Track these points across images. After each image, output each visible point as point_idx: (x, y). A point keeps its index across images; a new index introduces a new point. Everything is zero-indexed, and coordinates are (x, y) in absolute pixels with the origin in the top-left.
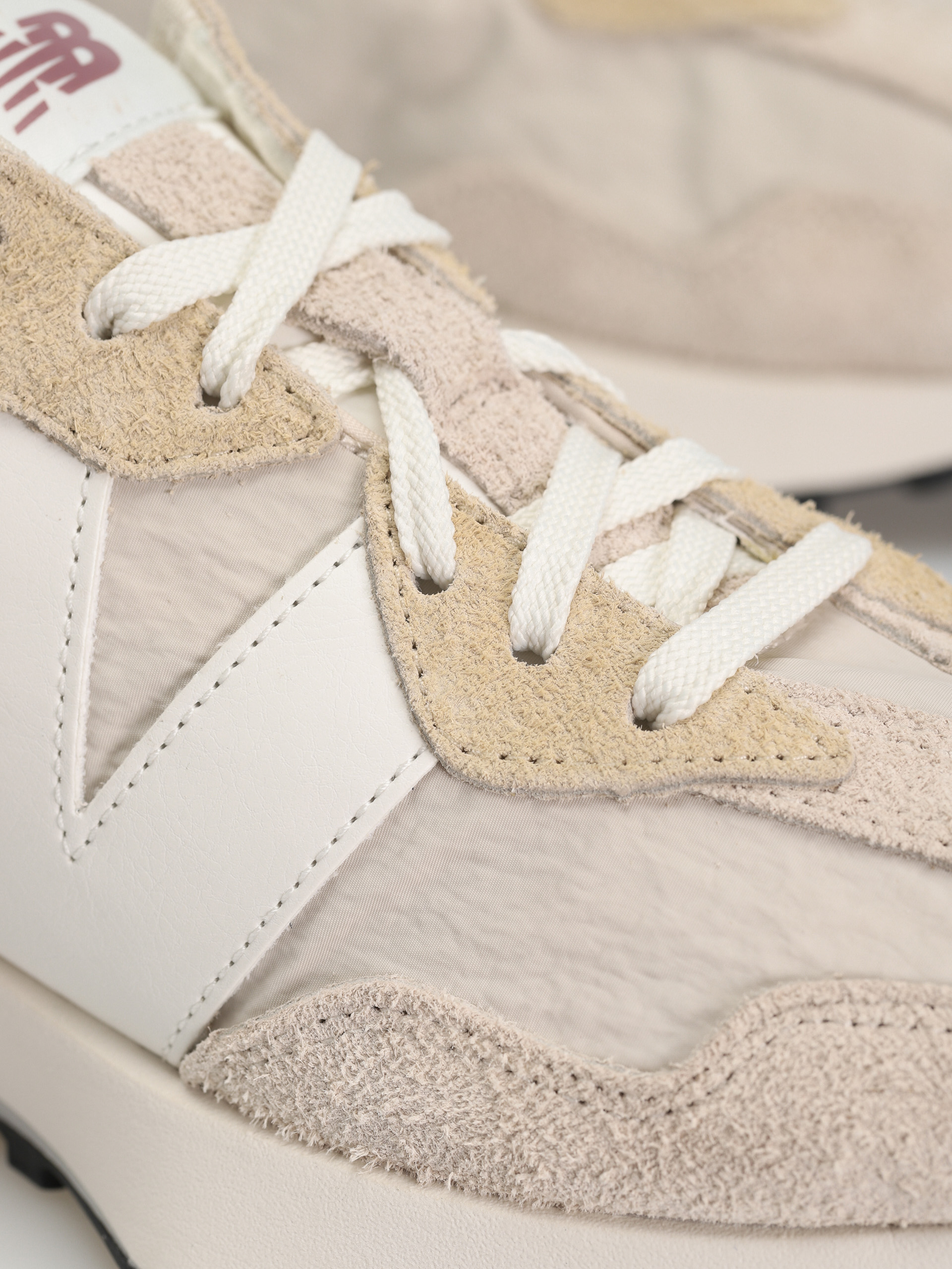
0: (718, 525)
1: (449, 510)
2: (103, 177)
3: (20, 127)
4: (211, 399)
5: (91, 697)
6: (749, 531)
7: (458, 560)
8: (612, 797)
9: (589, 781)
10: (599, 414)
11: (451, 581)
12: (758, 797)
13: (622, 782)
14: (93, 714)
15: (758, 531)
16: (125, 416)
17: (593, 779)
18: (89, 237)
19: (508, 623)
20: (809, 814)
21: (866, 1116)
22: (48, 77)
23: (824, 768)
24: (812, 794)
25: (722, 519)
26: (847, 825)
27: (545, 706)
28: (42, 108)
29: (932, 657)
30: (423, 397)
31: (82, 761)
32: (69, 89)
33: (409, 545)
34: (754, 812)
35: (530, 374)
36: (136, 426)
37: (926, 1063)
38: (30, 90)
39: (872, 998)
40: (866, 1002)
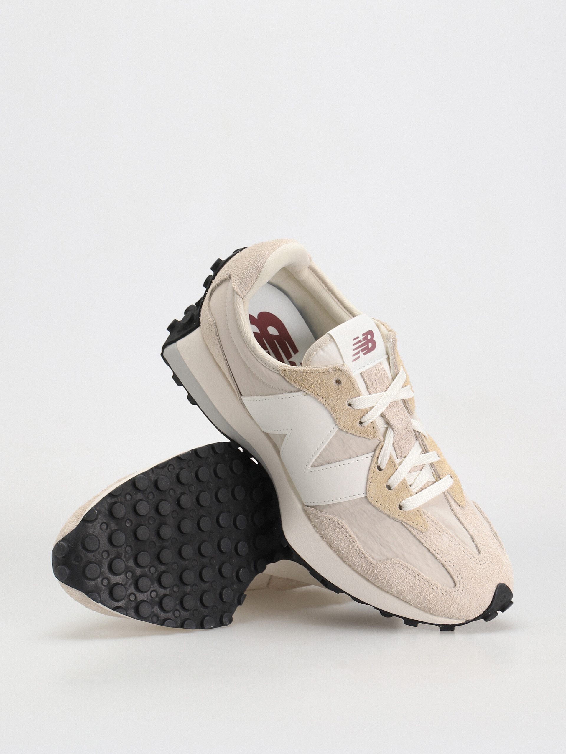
0: (431, 469)
1: (388, 458)
2: (362, 375)
3: (353, 361)
4: (361, 423)
5: (319, 455)
6: (435, 472)
7: (386, 467)
8: (389, 516)
9: (387, 513)
10: (422, 442)
11: (383, 470)
12: (410, 528)
13: (391, 515)
14: (318, 457)
15: (436, 473)
16: (346, 421)
17: (388, 513)
18: (355, 390)
19: (388, 481)
20: (417, 535)
21: (401, 585)
22: (362, 351)
23: (423, 529)
24: (419, 532)
25: (432, 468)
26: (421, 540)
27: (386, 497)
28: (359, 357)
29: (452, 509)
30: (394, 435)
31: (313, 462)
32: (364, 354)
33: (379, 462)
34: (408, 530)
35: (414, 431)
36: (347, 423)
37: (413, 583)
38: (358, 353)
39: (410, 569)
40: (409, 569)
